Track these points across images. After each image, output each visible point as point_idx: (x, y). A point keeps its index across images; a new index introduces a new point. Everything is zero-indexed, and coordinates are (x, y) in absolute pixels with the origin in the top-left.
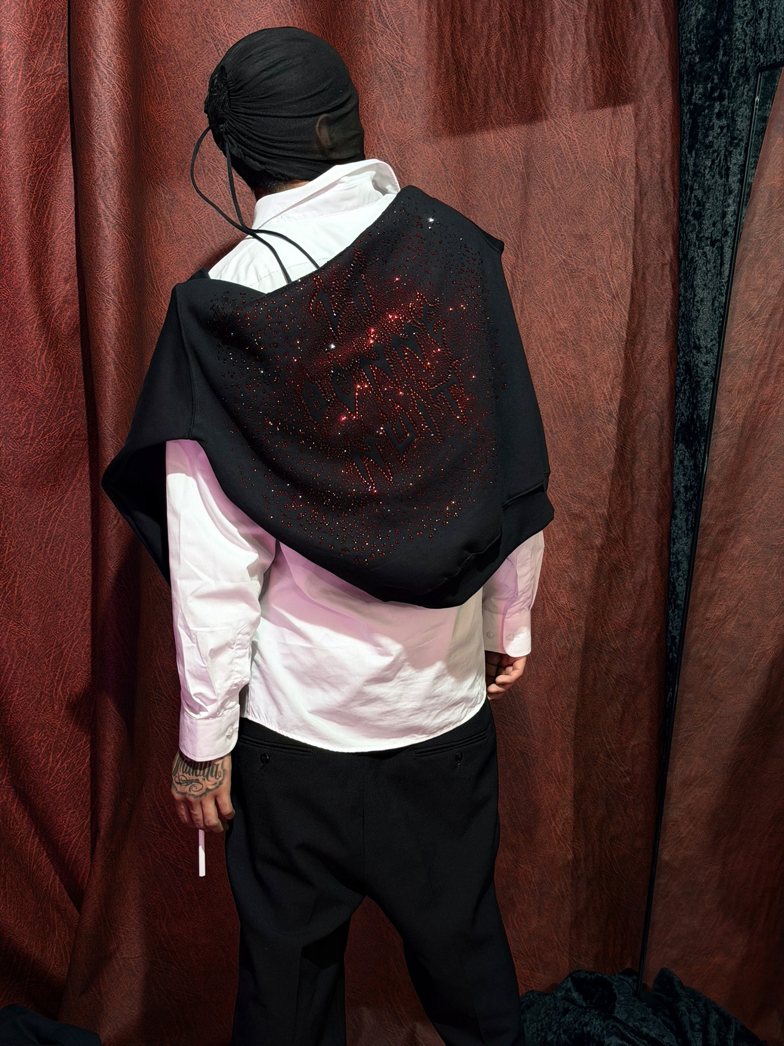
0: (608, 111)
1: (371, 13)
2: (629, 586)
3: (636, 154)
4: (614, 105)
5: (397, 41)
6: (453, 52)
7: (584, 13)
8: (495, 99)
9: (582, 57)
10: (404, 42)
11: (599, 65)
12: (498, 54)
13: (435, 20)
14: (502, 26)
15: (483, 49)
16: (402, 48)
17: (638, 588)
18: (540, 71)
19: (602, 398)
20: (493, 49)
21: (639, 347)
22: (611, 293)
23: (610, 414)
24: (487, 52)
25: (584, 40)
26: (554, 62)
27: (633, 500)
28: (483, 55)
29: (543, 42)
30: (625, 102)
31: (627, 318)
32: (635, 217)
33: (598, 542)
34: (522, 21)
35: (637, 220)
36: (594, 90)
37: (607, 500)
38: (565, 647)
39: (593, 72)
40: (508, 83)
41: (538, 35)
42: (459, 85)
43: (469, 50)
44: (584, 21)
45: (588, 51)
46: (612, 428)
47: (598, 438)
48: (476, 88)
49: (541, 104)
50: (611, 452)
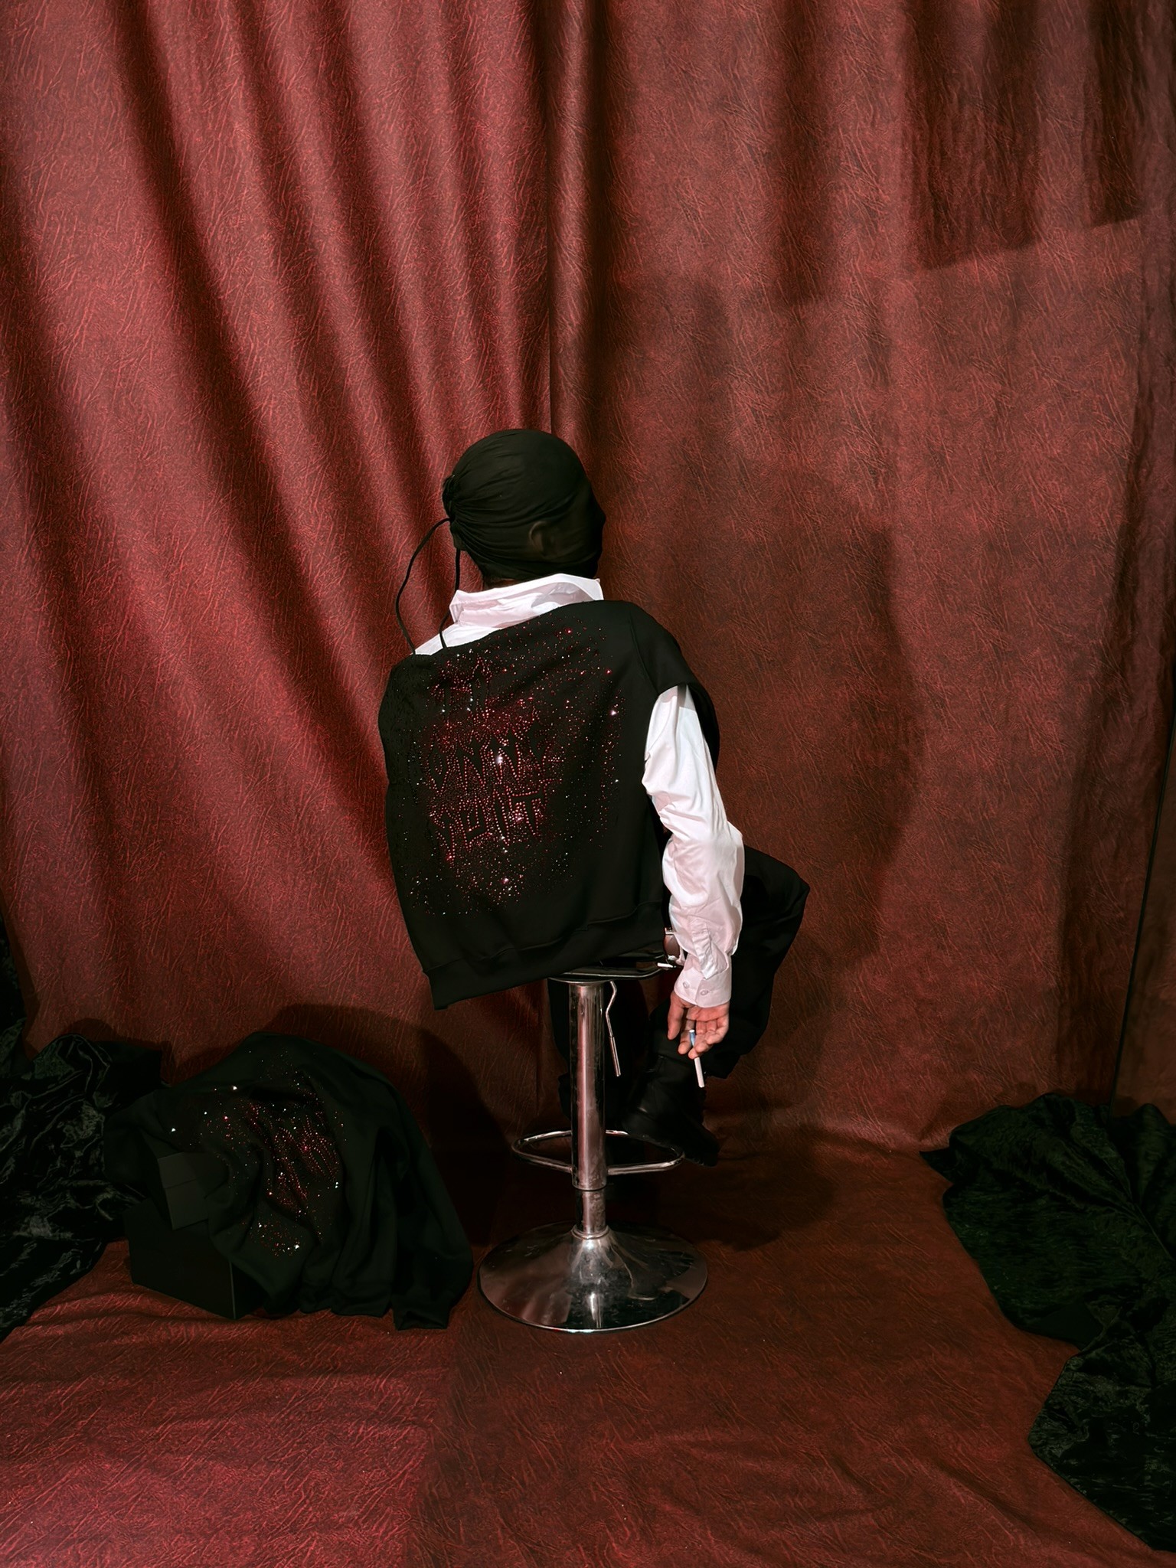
0: (1108, 227)
1: (846, 158)
2: (1127, 718)
3: (1143, 268)
4: (1117, 221)
5: (872, 182)
6: (931, 186)
7: (1080, 130)
8: (979, 227)
9: (1077, 174)
10: (878, 182)
11: (1097, 182)
12: (983, 181)
13: (910, 157)
14: (988, 153)
15: (966, 179)
16: (877, 188)
17: (1137, 721)
18: (1033, 194)
19: (1099, 525)
20: (978, 178)
21: (1145, 470)
22: (1111, 416)
23: (1108, 541)
24: (971, 181)
25: (1081, 158)
26: (1048, 182)
27: (1133, 630)
28: (966, 185)
29: (1036, 164)
30: (1129, 217)
31: (1130, 440)
32: (1141, 334)
33: (1092, 673)
34: (1011, 146)
35: (1143, 338)
36: (1091, 208)
37: (1102, 630)
38: (1054, 778)
39: (1090, 189)
40: (995, 209)
41: (1030, 158)
42: (937, 217)
43: (950, 182)
44: (1080, 137)
45: (1084, 169)
46: (1110, 557)
47: (1094, 566)
48: (957, 219)
49: (1033, 228)
50: (1109, 580)
